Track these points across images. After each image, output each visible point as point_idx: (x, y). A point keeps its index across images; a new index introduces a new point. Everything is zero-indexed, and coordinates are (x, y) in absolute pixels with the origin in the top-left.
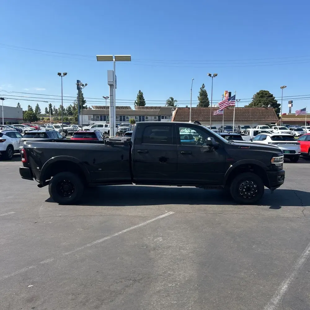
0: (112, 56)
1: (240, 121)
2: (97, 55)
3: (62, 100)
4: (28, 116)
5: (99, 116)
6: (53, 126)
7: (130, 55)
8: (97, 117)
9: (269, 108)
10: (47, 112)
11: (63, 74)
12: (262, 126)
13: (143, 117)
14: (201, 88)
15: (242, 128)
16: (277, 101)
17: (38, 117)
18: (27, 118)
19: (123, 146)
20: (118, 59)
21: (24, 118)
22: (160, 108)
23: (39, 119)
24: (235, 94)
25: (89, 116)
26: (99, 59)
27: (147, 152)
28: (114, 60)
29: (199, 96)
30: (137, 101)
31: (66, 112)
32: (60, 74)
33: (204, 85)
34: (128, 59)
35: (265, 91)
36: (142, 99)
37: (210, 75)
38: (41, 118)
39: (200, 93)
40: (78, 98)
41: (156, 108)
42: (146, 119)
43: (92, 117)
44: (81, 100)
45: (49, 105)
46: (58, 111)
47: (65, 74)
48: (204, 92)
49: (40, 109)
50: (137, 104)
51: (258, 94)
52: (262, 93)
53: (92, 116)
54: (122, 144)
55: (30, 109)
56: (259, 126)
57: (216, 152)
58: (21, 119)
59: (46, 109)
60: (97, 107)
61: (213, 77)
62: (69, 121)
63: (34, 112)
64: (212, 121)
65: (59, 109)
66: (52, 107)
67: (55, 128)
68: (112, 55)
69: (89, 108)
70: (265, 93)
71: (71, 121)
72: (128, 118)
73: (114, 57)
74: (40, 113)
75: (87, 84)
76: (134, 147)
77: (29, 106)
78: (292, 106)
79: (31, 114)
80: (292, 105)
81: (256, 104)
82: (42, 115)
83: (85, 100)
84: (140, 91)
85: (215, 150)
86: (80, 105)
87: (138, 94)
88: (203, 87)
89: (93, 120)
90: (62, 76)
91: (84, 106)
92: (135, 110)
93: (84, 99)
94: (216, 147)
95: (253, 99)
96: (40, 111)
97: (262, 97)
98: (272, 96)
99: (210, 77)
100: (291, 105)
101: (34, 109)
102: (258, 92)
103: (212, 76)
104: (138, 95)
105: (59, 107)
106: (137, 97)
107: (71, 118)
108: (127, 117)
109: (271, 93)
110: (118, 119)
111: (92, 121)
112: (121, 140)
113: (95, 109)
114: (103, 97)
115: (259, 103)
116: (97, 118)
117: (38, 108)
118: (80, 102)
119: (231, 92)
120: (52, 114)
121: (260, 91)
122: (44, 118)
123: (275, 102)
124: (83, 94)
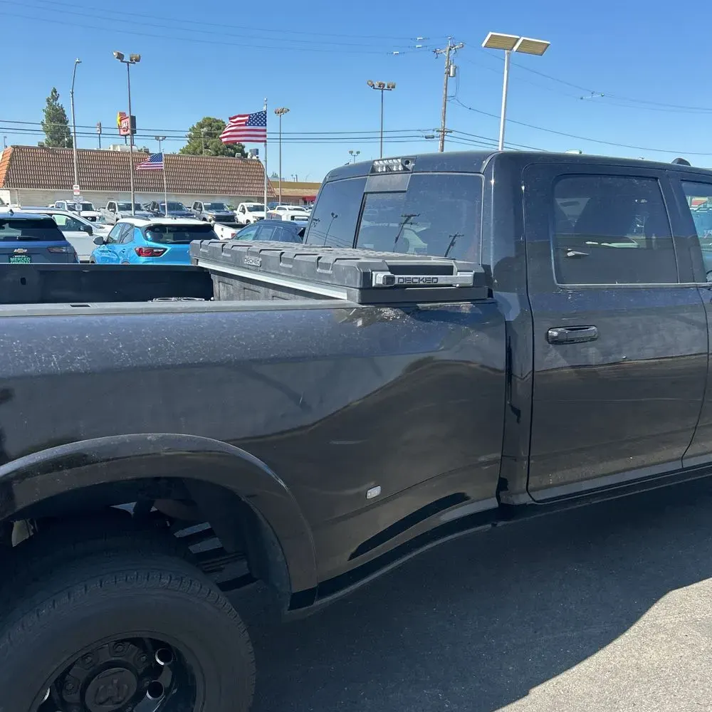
1: (187, 190)
12: (251, 205)
14: (48, 100)
15: (208, 208)
19: (465, 306)
29: (45, 122)
35: (215, 121)
37: (120, 57)
48: (57, 110)
51: (200, 125)
52: (210, 125)
56: (244, 204)
61: (128, 63)
64: (136, 188)
70: (215, 124)
81: (198, 151)
88: (55, 98)
95: (188, 139)
97: (210, 135)
99: (122, 61)
102: (200, 120)
103: (127, 59)
119: (135, 117)
121: (205, 120)
123: (241, 147)
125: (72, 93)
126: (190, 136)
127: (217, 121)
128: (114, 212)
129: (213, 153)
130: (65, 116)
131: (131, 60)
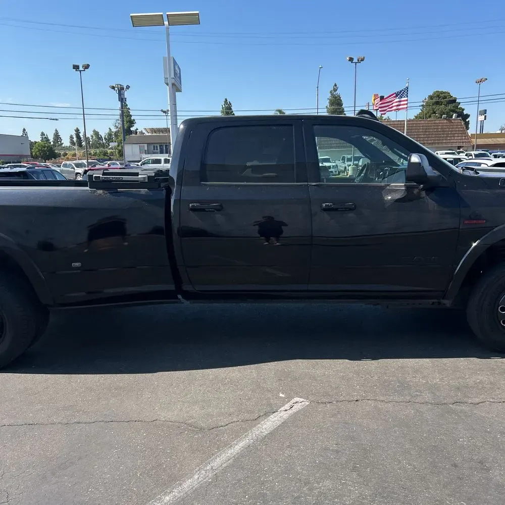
0: (162, 15)
2: (131, 15)
3: (84, 114)
4: (39, 150)
5: (157, 146)
6: (73, 165)
7: (198, 12)
8: (154, 147)
9: (454, 120)
10: (72, 143)
11: (83, 67)
12: (444, 152)
14: (331, 92)
16: (463, 110)
17: (56, 151)
18: (38, 153)
19: (143, 191)
20: (175, 20)
21: (34, 154)
23: (59, 155)
24: (407, 85)
25: (140, 146)
26: (137, 22)
27: (219, 209)
28: (166, 23)
29: (328, 106)
31: (104, 141)
32: (76, 67)
33: (336, 85)
34: (193, 20)
35: (442, 93)
36: (231, 113)
37: (351, 59)
38: (62, 153)
39: (331, 100)
40: (122, 115)
43: (146, 149)
44: (127, 120)
45: (75, 131)
46: (91, 140)
47: (87, 67)
48: (336, 97)
49: (60, 138)
51: (431, 97)
52: (438, 96)
53: (146, 145)
54: (141, 185)
55: (45, 139)
57: (430, 200)
58: (26, 156)
59: (71, 137)
60: (153, 130)
61: (356, 63)
62: (108, 156)
63: (52, 143)
65: (92, 136)
66: (80, 134)
67: (76, 168)
68: (162, 13)
69: (142, 133)
70: (442, 95)
71: (112, 157)
73: (165, 18)
74: (62, 144)
75: (129, 87)
76: (180, 192)
77: (43, 134)
78: (485, 119)
79: (45, 147)
80: (485, 116)
81: (428, 115)
82: (63, 147)
83: (134, 120)
84: (226, 100)
85: (427, 195)
86: (126, 127)
87: (224, 106)
88: (335, 90)
89: (148, 152)
90: (80, 71)
91: (132, 129)
93: (132, 118)
94: (431, 186)
96: (62, 142)
97: (437, 103)
98: (454, 101)
99: (352, 62)
100: (483, 117)
101: (51, 138)
102: (431, 94)
103: (355, 60)
104: (223, 108)
105: (92, 133)
107: (112, 152)
109: (454, 95)
111: (146, 154)
112: (137, 174)
113: (150, 134)
114: (162, 111)
115: (433, 113)
116: (154, 149)
117: (57, 136)
118: (125, 122)
119: (383, 96)
120: (80, 145)
121: (434, 93)
122: (67, 152)
123: (461, 110)
124: (129, 109)
125: (318, 87)
126: (422, 106)
127: (444, 93)
128: (344, 162)
129: (439, 116)
130: (341, 101)
131: (358, 61)
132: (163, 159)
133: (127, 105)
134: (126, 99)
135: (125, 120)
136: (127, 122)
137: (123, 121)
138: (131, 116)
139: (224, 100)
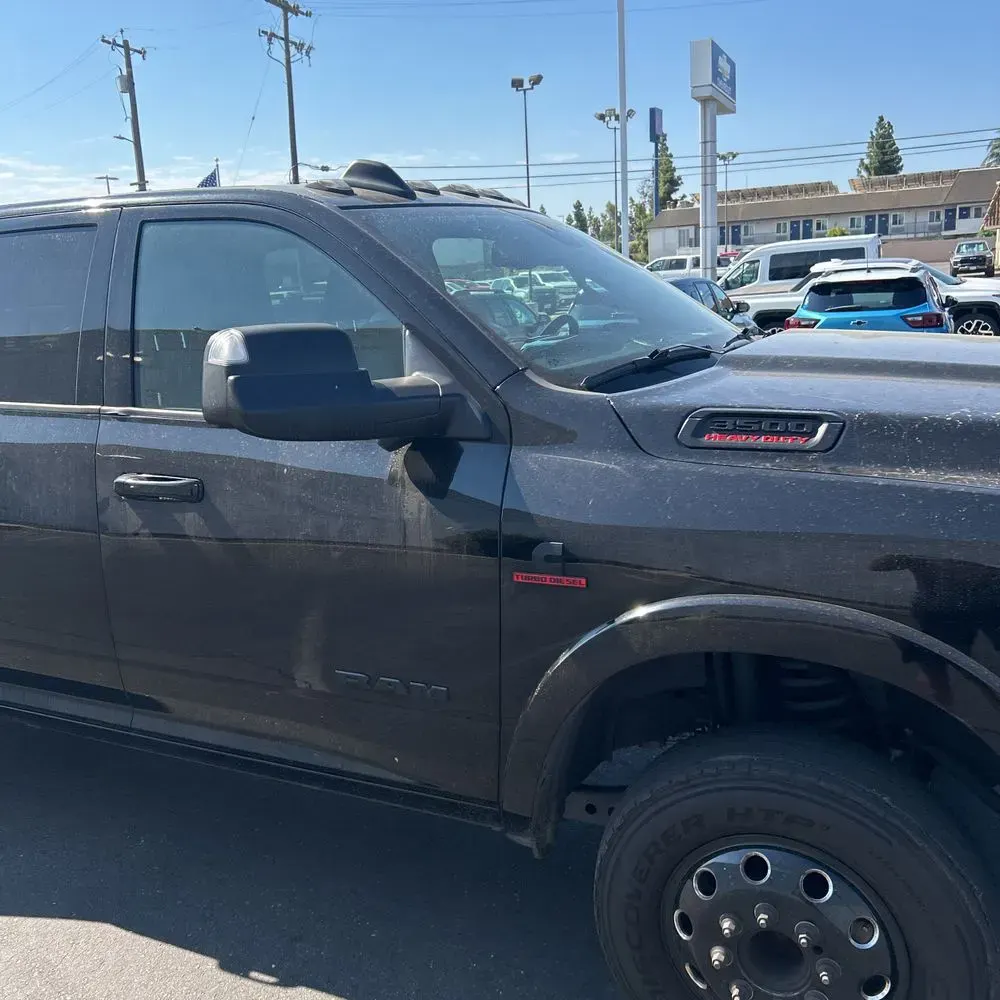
13: (884, 218)
22: (953, 174)
25: (680, 231)
30: (867, 161)
32: (517, 84)
36: (890, 147)
40: (656, 170)
41: (937, 177)
42: (895, 223)
43: (691, 236)
44: (665, 178)
46: (601, 223)
47: (537, 80)
50: (867, 169)
53: (691, 229)
65: (604, 217)
66: (583, 214)
69: (684, 202)
72: (824, 228)
83: (679, 178)
84: (881, 119)
87: (875, 133)
89: (695, 243)
91: (674, 196)
92: (854, 193)
104: (872, 137)
105: (604, 210)
106: (871, 145)
108: (819, 225)
110: (785, 232)
111: (690, 247)
118: (661, 184)
124: (671, 156)
132: (689, 259)
133: (667, 149)
134: (665, 136)
135: (661, 180)
136: (665, 183)
137: (657, 182)
138: (674, 170)
139: (877, 120)
